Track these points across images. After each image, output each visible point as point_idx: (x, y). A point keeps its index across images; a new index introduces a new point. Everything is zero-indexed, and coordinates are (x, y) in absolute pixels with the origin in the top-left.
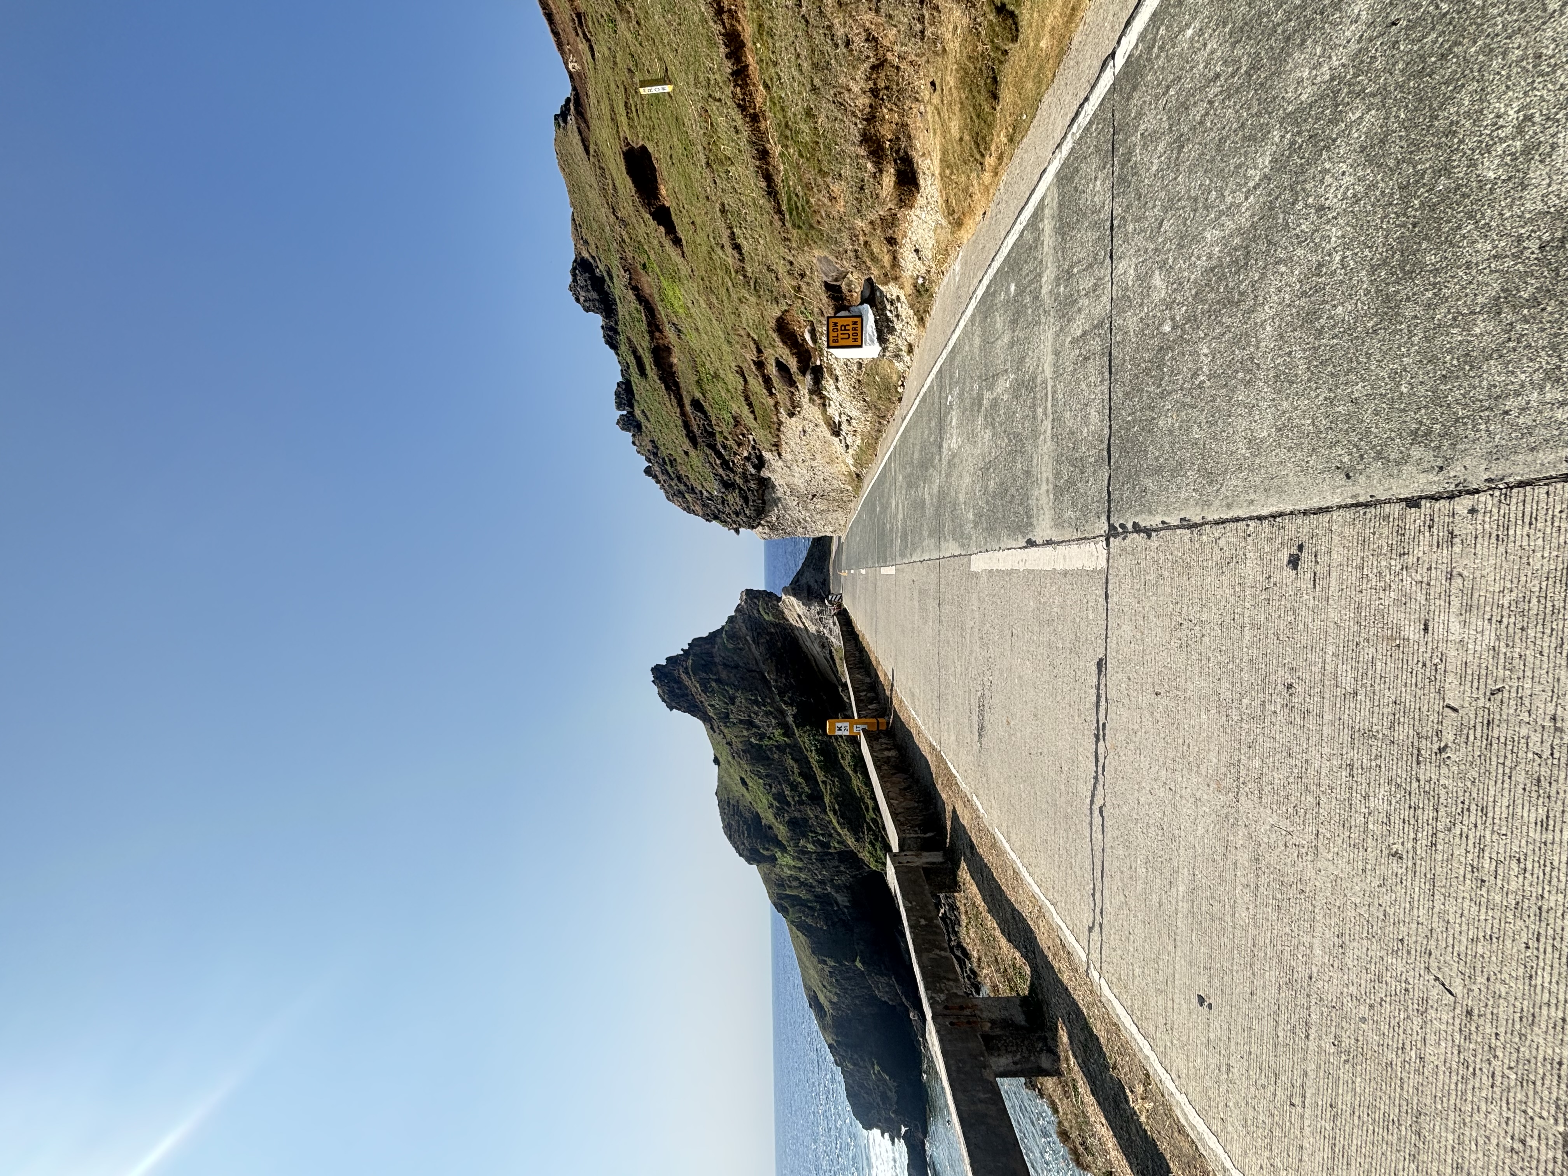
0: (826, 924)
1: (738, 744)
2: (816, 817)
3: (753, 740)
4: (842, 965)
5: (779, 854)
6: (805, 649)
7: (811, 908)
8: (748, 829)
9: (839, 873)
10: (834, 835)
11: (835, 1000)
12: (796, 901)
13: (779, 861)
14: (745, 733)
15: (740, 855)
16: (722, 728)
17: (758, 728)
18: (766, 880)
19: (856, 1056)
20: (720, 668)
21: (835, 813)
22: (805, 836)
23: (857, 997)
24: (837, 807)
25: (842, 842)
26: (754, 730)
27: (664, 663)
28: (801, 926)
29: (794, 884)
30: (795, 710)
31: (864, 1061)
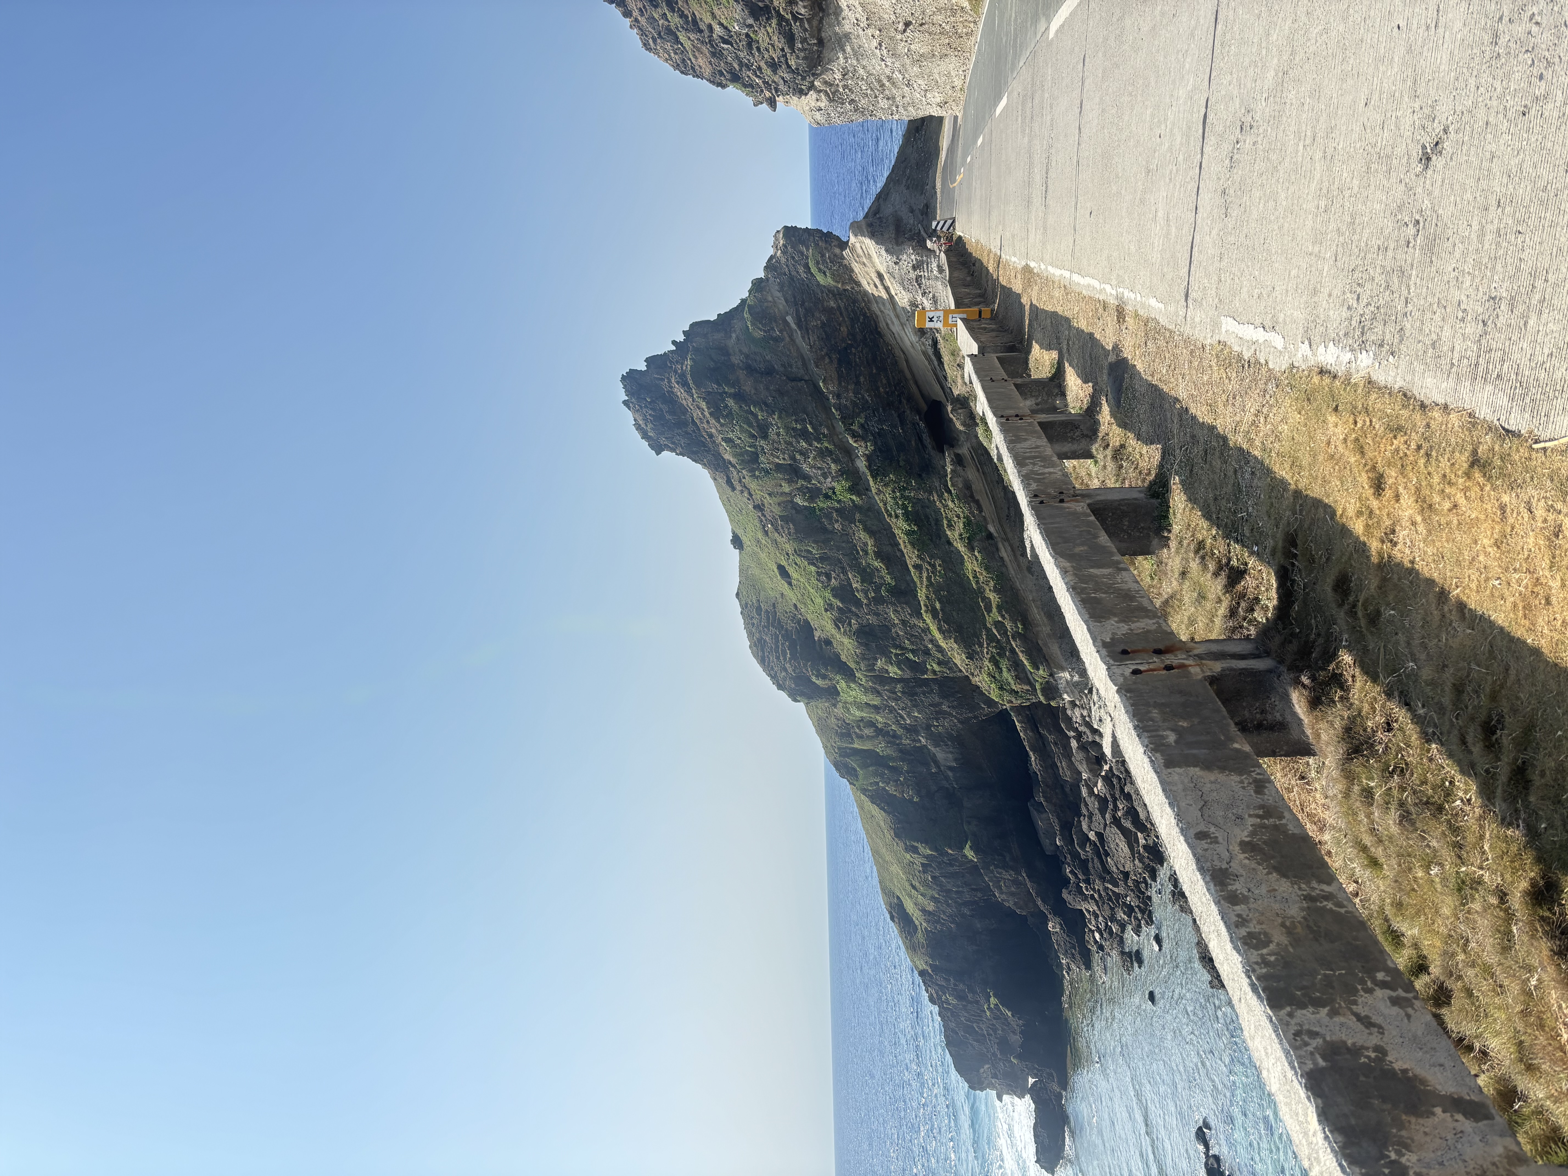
0: (918, 794)
1: (773, 507)
2: (904, 622)
3: (799, 500)
4: (943, 854)
5: (842, 685)
6: (889, 338)
7: (894, 769)
8: (792, 647)
9: (939, 714)
10: (934, 651)
11: (931, 907)
12: (870, 758)
13: (843, 696)
14: (786, 488)
15: (780, 687)
16: (747, 480)
17: (807, 478)
18: (822, 728)
19: (961, 986)
20: (741, 374)
21: (935, 615)
22: (885, 653)
23: (965, 904)
24: (938, 606)
25: (946, 662)
26: (801, 482)
27: (643, 367)
28: (879, 798)
29: (868, 732)
30: (871, 448)
31: (974, 992)
